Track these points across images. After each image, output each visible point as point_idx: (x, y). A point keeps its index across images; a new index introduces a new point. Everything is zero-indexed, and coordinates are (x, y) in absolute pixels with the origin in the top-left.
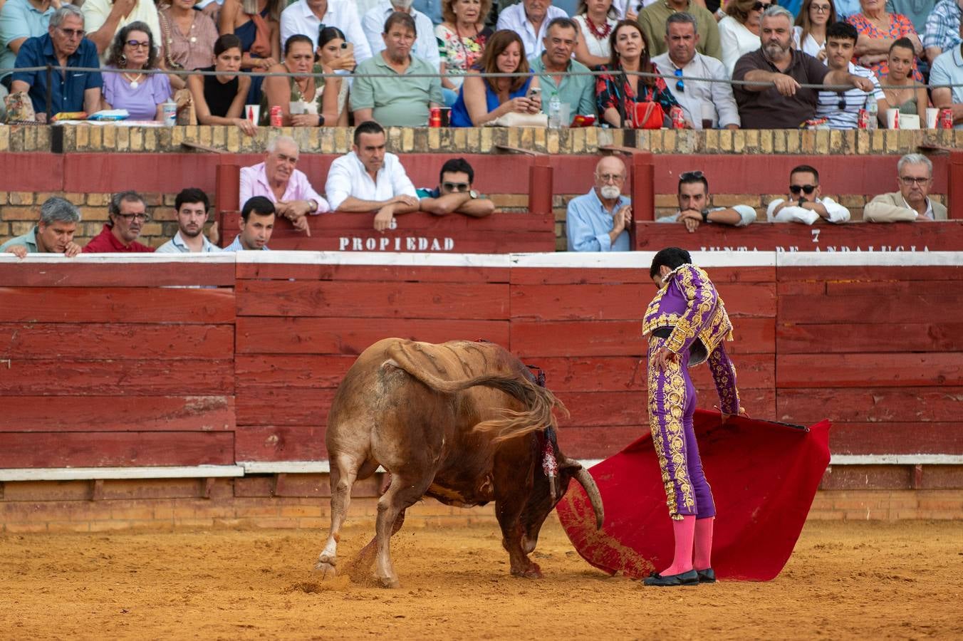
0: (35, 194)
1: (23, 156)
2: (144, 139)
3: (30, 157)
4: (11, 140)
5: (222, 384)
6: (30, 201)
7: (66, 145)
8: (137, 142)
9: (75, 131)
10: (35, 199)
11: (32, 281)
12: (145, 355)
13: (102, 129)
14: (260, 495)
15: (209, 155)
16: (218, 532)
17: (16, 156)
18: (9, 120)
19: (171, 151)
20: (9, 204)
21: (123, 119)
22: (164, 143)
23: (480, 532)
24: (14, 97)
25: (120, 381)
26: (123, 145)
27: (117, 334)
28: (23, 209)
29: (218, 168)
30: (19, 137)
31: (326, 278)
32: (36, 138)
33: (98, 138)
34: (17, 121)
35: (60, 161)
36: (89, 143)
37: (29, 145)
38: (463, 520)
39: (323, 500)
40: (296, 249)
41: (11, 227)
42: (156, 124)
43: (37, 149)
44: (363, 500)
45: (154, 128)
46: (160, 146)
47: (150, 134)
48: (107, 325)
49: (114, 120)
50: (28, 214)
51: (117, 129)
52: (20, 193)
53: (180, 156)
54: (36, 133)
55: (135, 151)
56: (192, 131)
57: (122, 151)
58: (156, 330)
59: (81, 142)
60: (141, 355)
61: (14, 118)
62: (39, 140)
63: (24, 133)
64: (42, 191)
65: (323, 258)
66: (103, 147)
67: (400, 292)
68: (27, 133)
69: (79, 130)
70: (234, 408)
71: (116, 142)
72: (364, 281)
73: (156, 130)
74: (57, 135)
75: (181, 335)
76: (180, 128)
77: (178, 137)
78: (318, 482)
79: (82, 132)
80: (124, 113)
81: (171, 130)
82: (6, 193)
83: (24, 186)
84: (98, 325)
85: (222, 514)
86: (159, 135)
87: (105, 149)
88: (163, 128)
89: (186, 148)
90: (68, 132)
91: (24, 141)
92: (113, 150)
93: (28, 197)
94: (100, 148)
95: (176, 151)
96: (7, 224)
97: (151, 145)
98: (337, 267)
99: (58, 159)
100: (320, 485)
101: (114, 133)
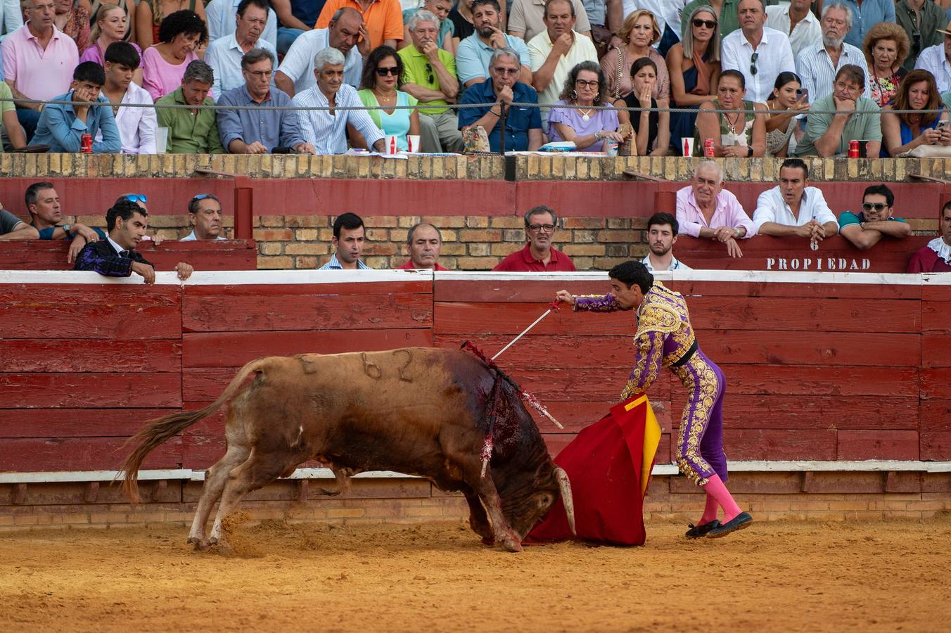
0: (490, 217)
1: (479, 184)
2: (589, 168)
3: (485, 184)
4: (468, 168)
5: (659, 390)
6: (485, 225)
7: (518, 174)
8: (583, 170)
9: (527, 161)
10: (490, 222)
11: (486, 297)
12: (590, 364)
13: (551, 159)
14: (694, 491)
15: (648, 182)
16: (655, 525)
17: (473, 183)
18: (467, 151)
19: (614, 179)
20: (466, 227)
21: (571, 150)
22: (607, 172)
23: (894, 526)
24: (471, 130)
25: (566, 388)
26: (570, 174)
27: (563, 345)
28: (479, 231)
29: (657, 195)
30: (476, 167)
31: (754, 294)
32: (491, 168)
33: (548, 167)
34: (474, 152)
35: (513, 189)
36: (539, 172)
37: (485, 173)
38: (878, 514)
39: (751, 496)
40: (727, 268)
41: (468, 248)
42: (600, 155)
43: (492, 177)
44: (788, 497)
45: (598, 158)
46: (603, 175)
47: (595, 165)
48: (555, 337)
49: (562, 151)
50: (484, 236)
51: (565, 159)
52: (476, 217)
53: (622, 184)
54: (491, 162)
55: (581, 179)
56: (632, 161)
57: (570, 179)
58: (600, 342)
59: (532, 171)
60: (586, 364)
61: (471, 149)
62: (494, 168)
63: (480, 163)
64: (496, 215)
65: (751, 276)
66: (552, 175)
67: (821, 308)
68: (483, 162)
69: (530, 160)
70: (670, 413)
71: (564, 171)
72: (789, 298)
73: (600, 160)
74: (510, 164)
75: (622, 346)
76: (622, 158)
77: (620, 167)
78: (746, 479)
79: (533, 161)
80: (572, 144)
81: (614, 160)
82: (464, 217)
83: (480, 211)
84: (546, 337)
85: (659, 509)
86: (603, 165)
87: (553, 177)
88: (606, 159)
89: (628, 176)
90: (520, 162)
91: (480, 169)
92: (561, 178)
93: (484, 221)
94: (549, 177)
95: (618, 179)
96: (464, 245)
97: (595, 174)
98: (765, 284)
99: (510, 186)
100: (748, 482)
101: (561, 162)
